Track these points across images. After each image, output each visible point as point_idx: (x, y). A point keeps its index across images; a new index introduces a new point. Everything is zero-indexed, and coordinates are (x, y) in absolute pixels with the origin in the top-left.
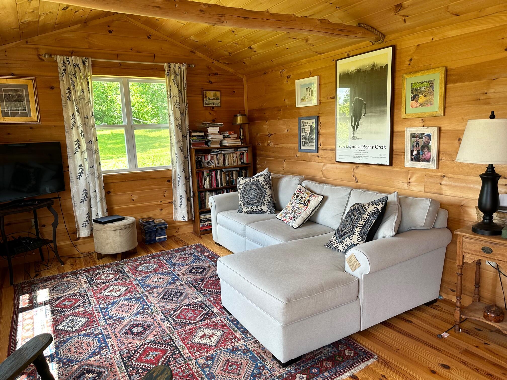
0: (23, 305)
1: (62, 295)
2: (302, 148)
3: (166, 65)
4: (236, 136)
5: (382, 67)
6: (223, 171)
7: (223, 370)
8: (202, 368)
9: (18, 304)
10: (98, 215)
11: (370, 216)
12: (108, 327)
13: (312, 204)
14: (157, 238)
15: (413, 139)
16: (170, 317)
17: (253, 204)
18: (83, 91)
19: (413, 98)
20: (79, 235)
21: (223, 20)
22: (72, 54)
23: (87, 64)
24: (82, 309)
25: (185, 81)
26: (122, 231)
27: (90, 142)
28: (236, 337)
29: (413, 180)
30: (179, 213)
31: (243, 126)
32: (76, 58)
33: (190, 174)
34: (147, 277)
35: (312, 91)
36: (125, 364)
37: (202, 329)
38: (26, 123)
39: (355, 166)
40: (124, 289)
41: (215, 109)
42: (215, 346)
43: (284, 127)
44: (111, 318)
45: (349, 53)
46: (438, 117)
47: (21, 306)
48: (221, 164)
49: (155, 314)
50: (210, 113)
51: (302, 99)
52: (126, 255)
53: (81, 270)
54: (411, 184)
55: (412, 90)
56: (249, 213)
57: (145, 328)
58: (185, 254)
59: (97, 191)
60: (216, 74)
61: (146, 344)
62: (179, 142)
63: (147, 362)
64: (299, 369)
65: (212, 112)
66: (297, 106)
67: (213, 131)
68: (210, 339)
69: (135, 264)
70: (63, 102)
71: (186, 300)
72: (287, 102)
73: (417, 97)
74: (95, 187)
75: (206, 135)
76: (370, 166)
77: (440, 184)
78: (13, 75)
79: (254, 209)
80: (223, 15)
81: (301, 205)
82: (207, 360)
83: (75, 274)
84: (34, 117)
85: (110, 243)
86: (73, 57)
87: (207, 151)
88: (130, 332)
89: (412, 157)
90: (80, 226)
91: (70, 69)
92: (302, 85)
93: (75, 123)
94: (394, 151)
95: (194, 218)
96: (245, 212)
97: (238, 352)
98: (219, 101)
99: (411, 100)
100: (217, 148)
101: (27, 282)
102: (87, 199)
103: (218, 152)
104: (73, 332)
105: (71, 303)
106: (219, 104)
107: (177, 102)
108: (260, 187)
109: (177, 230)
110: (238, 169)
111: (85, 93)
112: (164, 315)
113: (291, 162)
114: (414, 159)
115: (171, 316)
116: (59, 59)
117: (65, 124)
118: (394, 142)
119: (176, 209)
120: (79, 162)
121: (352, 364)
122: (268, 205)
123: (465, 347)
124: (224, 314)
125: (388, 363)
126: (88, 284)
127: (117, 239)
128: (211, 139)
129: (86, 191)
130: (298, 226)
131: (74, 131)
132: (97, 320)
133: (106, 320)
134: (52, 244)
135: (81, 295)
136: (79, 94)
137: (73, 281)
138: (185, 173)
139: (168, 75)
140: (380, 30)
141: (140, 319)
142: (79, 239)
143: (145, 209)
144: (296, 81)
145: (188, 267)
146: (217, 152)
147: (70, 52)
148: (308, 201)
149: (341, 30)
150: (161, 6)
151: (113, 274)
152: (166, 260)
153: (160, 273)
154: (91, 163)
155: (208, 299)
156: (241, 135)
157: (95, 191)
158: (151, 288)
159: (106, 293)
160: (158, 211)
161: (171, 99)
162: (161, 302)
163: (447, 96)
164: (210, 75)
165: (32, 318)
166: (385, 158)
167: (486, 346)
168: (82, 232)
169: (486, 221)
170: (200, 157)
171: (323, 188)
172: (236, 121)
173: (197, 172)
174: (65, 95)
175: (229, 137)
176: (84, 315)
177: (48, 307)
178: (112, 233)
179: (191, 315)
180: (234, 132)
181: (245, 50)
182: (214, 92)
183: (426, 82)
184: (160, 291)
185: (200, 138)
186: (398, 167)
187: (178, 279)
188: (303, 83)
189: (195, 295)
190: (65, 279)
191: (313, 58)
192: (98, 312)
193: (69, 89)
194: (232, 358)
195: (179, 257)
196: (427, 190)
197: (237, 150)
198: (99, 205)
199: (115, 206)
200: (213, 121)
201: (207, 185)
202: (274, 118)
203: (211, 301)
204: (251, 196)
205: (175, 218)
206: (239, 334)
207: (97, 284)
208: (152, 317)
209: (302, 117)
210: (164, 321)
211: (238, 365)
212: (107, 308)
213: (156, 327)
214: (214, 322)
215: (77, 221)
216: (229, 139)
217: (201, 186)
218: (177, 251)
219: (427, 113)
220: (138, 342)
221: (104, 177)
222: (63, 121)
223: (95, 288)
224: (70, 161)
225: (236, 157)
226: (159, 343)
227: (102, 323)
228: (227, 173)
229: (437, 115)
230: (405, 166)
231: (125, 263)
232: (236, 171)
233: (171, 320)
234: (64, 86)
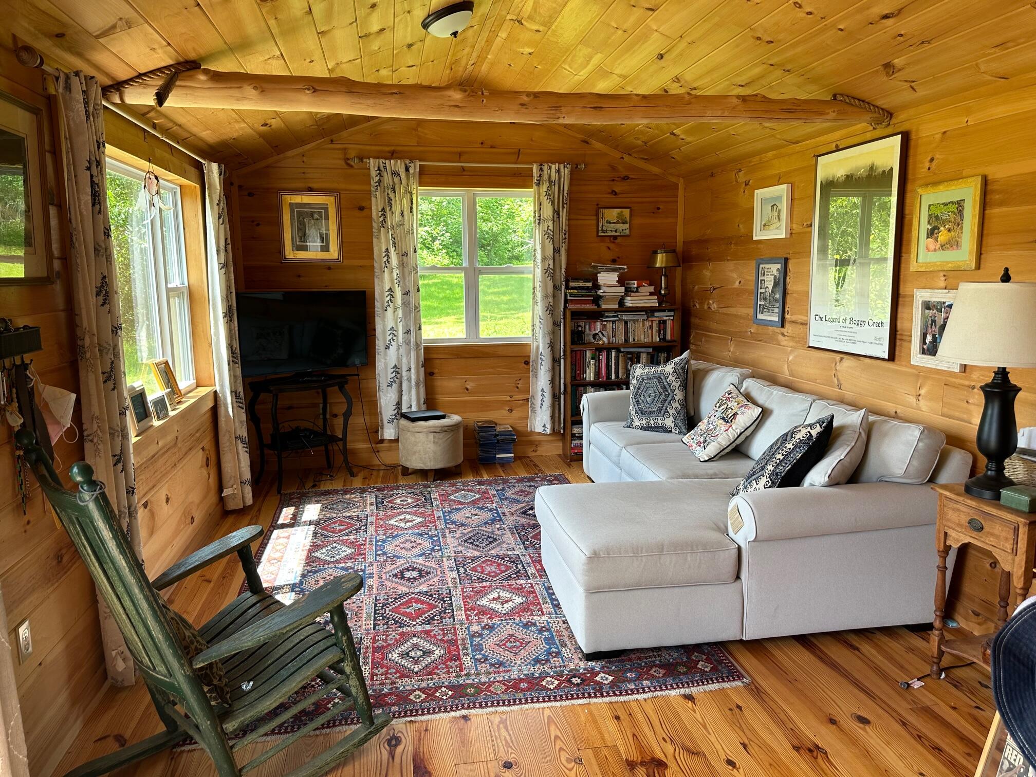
0: (284, 520)
1: (335, 515)
2: (760, 316)
3: (535, 168)
4: (651, 289)
5: (884, 172)
6: (623, 352)
7: (498, 645)
8: (472, 636)
9: (278, 518)
10: (410, 407)
11: (796, 447)
12: (375, 565)
13: (741, 421)
14: (498, 456)
15: (927, 311)
16: (463, 567)
17: (651, 413)
18: (402, 214)
19: (931, 233)
20: (382, 435)
21: (559, 115)
22: (392, 155)
23: (411, 171)
24: (352, 537)
25: (565, 194)
26: (437, 435)
27: (406, 293)
28: (541, 610)
29: (923, 392)
30: (538, 419)
31: (668, 271)
32: (397, 162)
33: (562, 354)
34: (459, 509)
35: (779, 211)
36: (375, 610)
37: (498, 590)
38: (323, 260)
39: (838, 357)
40: (419, 520)
41: (619, 240)
42: (505, 614)
43: (735, 275)
44: (384, 554)
45: (838, 143)
46: (968, 272)
47: (280, 521)
48: (620, 339)
49: (445, 559)
50: (609, 248)
51: (765, 225)
52: (442, 475)
53: (373, 487)
54: (920, 398)
55: (930, 216)
56: (643, 428)
57: (422, 574)
58: (530, 486)
59: (412, 370)
60: (625, 178)
61: (413, 593)
62: (545, 297)
63: (405, 614)
64: (608, 668)
65: (612, 246)
66: (755, 238)
67: (608, 279)
68: (503, 604)
69: (450, 490)
70: (374, 230)
71: (498, 549)
72: (743, 229)
73: (936, 231)
74: (409, 363)
75: (597, 286)
76: (862, 358)
77: (967, 402)
78: (310, 190)
79: (652, 422)
80: (557, 108)
81: (721, 421)
82: (483, 628)
83: (363, 491)
84: (334, 253)
85: (420, 451)
86: (392, 161)
87: (598, 315)
88: (401, 575)
89: (925, 347)
90: (385, 421)
91: (387, 179)
92: (766, 199)
93: (389, 262)
94: (898, 333)
95: (564, 431)
96: (636, 427)
97: (533, 628)
98: (627, 226)
99: (928, 238)
100: (615, 311)
101: (299, 494)
102: (397, 381)
103: (617, 316)
104: (329, 563)
105: (342, 527)
106: (627, 232)
107: (548, 229)
108: (665, 383)
109: (534, 448)
110: (651, 350)
111: (406, 217)
112: (456, 562)
113: (742, 342)
114: (928, 349)
115: (465, 565)
116: (373, 164)
117: (376, 265)
118: (899, 315)
119: (534, 411)
120: (390, 323)
121: (697, 681)
122: (674, 419)
123: (929, 704)
124: (541, 578)
125: (761, 694)
126: (374, 507)
127: (429, 446)
128: (601, 294)
129: (397, 369)
130: (707, 459)
131: (386, 275)
132: (365, 554)
133: (377, 555)
134: (341, 444)
135: (359, 519)
136: (397, 217)
137: (356, 500)
138: (552, 350)
139: (538, 184)
140: (879, 103)
141: (422, 562)
142: (382, 441)
143: (485, 406)
144: (756, 192)
145: (524, 505)
146: (614, 316)
147: (389, 152)
148: (734, 415)
149: (790, 111)
150: (460, 105)
151: (413, 498)
152: (497, 491)
153: (479, 508)
154: (407, 325)
155: (529, 555)
156: (661, 288)
157: (410, 370)
158: (456, 525)
159: (392, 522)
160: (504, 412)
161: (539, 224)
162: (462, 545)
163: (985, 232)
164: (613, 180)
165: (288, 538)
166: (881, 344)
167: (976, 712)
168: (388, 431)
169: (989, 472)
170: (582, 324)
171: (772, 393)
172: (655, 262)
173: (572, 351)
174: (378, 220)
175: (637, 292)
176: (352, 544)
177: (312, 527)
178: (422, 437)
179: (494, 570)
180: (648, 282)
181: (666, 138)
182: (618, 210)
183: (952, 203)
184: (465, 532)
185: (584, 292)
186: (904, 363)
187: (501, 520)
188: (767, 196)
189: (513, 545)
190: (348, 496)
191: (783, 150)
192: (371, 544)
193: (383, 210)
194: (520, 633)
195: (518, 489)
196: (945, 410)
197: (653, 316)
198: (413, 392)
199: (440, 396)
200: (614, 261)
201: (590, 375)
202: (720, 258)
203: (531, 558)
204: (649, 400)
205: (531, 426)
206: (548, 607)
207: (386, 509)
208: (439, 562)
209: (762, 259)
210: (452, 571)
211: (522, 643)
212: (384, 541)
213: (437, 575)
214: (521, 585)
215: (381, 414)
216: (637, 294)
217: (579, 375)
218: (521, 480)
219: (950, 262)
220: (405, 589)
221: (426, 348)
222: (373, 259)
223: (381, 514)
224: (378, 320)
225: (651, 327)
226: (431, 595)
227: (370, 558)
228: (629, 356)
229: (966, 268)
230: (912, 363)
231: (436, 486)
232: (648, 353)
233: (462, 570)
234: (377, 205)
